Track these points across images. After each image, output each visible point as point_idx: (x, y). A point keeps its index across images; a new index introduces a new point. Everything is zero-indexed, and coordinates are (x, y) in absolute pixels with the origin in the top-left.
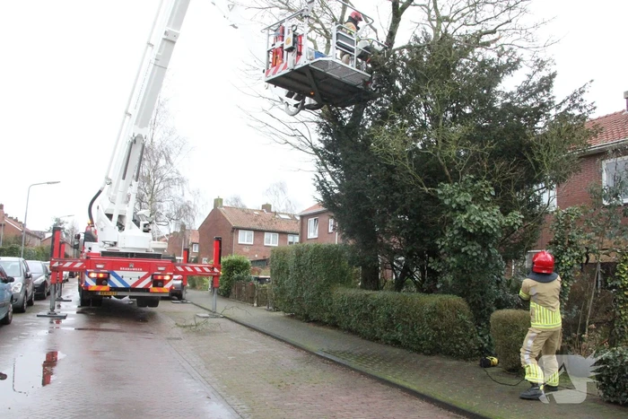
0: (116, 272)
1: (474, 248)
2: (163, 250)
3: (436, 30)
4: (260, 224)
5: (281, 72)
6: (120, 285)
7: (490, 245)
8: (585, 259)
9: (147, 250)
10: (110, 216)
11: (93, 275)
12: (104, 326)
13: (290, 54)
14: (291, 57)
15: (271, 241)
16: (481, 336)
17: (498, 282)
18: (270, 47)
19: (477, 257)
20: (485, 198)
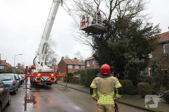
0: (42, 77)
1: (133, 68)
2: (53, 71)
3: (120, 14)
4: (74, 63)
5: (84, 27)
6: (43, 80)
7: (137, 67)
8: (160, 70)
9: (49, 71)
10: (39, 63)
11: (36, 78)
12: (41, 90)
13: (87, 23)
14: (87, 24)
15: (77, 68)
16: (135, 89)
17: (139, 76)
18: (81, 21)
19: (134, 70)
20: (135, 56)
